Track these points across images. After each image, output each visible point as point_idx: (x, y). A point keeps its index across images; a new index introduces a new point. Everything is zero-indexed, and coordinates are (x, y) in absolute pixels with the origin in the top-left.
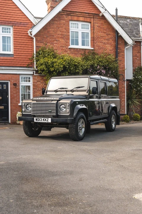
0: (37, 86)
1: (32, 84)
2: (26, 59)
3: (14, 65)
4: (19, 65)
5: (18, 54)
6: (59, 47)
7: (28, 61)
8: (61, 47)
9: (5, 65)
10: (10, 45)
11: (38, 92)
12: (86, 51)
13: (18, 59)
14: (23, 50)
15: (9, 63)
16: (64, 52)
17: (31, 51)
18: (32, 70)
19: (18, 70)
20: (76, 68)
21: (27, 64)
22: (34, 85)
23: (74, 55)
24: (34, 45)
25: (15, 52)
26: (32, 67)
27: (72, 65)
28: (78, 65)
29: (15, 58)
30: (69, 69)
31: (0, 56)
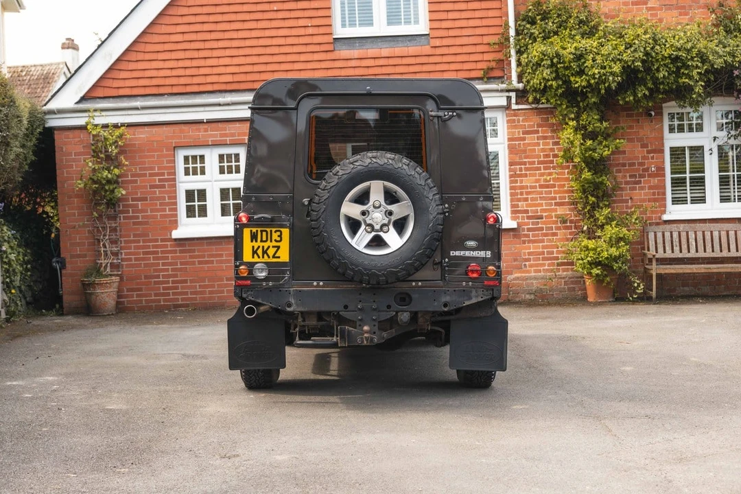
0: (525, 151)
1: (507, 143)
2: (480, 49)
5: (444, 33)
7: (487, 57)
11: (531, 175)
13: (445, 51)
14: (464, 15)
15: (412, 69)
16: (633, 4)
17: (496, 13)
18: (502, 91)
20: (678, 69)
21: (484, 66)
22: (512, 150)
25: (436, 25)
26: (503, 77)
27: (660, 60)
28: (689, 57)
29: (435, 47)
30: (649, 78)
31: (380, 44)
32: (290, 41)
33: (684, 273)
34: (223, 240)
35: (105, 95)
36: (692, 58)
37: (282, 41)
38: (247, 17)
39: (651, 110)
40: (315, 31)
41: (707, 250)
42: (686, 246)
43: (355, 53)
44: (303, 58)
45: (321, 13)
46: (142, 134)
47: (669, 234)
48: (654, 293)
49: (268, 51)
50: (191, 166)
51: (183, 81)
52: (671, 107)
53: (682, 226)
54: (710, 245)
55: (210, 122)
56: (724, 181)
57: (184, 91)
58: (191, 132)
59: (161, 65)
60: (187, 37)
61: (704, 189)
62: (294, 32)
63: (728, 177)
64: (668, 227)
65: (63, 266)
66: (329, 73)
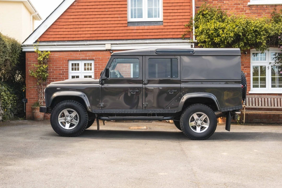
2: (181, 27)
3: (164, 37)
4: (171, 37)
5: (169, 21)
6: (231, 4)
7: (184, 30)
8: (236, 4)
9: (151, 37)
10: (159, 9)
13: (169, 27)
14: (176, 14)
15: (156, 34)
16: (240, 11)
17: (188, 14)
18: (189, 43)
19: (168, 43)
20: (256, 35)
21: (183, 33)
23: (256, 15)
24: (192, 5)
25: (166, 18)
26: (190, 38)
27: (249, 31)
28: (261, 31)
29: (165, 26)
30: (245, 38)
31: (145, 24)
32: (111, 22)
33: (257, 114)
35: (44, 40)
37: (108, 22)
38: (96, 13)
39: (246, 52)
40: (121, 19)
41: (266, 105)
42: (257, 104)
43: (135, 27)
44: (116, 29)
45: (123, 12)
46: (57, 55)
47: (251, 99)
48: (244, 121)
49: (104, 26)
50: (74, 67)
51: (72, 36)
52: (253, 51)
53: (256, 96)
54: (267, 104)
55: (81, 51)
56: (273, 80)
57: (73, 40)
58: (74, 54)
59: (64, 30)
60: (75, 20)
61: (266, 82)
62: (113, 19)
63: (275, 78)
64: (251, 96)
65: (26, 102)
66: (126, 35)
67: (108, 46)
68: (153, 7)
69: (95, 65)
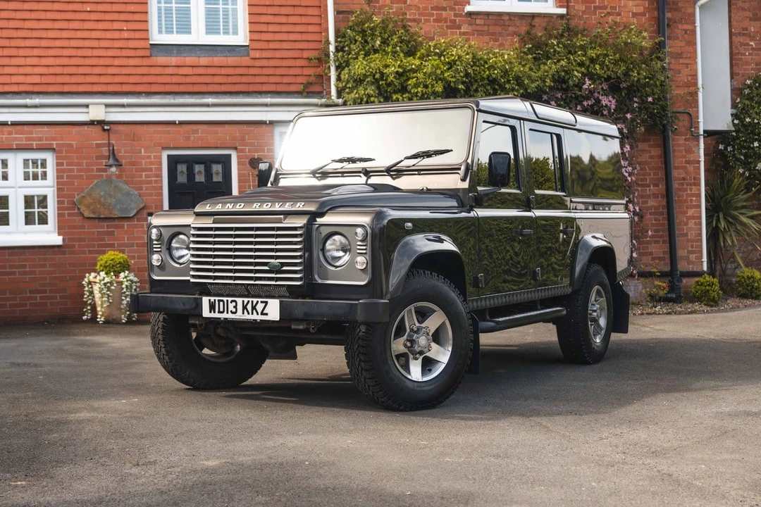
2: (299, 63)
3: (251, 88)
4: (272, 88)
5: (264, 45)
6: (426, 8)
7: (306, 71)
8: (437, 8)
9: (218, 88)
10: (235, 11)
12: (537, 20)
13: (265, 63)
15: (231, 79)
16: (448, 27)
17: (315, 29)
18: (321, 106)
19: (266, 105)
21: (304, 80)
23: (486, 38)
24: (326, 6)
25: (256, 36)
26: (322, 92)
27: (479, 80)
29: (255, 59)
31: (198, 53)
32: (103, 44)
34: (26, 251)
36: (509, 81)
37: (95, 44)
38: (58, 16)
40: (131, 35)
43: (173, 60)
44: (117, 62)
45: (137, 17)
49: (80, 53)
55: (14, 124)
62: (108, 35)
66: (145, 79)
67: (97, 110)
68: (218, 4)
69: (58, 164)
